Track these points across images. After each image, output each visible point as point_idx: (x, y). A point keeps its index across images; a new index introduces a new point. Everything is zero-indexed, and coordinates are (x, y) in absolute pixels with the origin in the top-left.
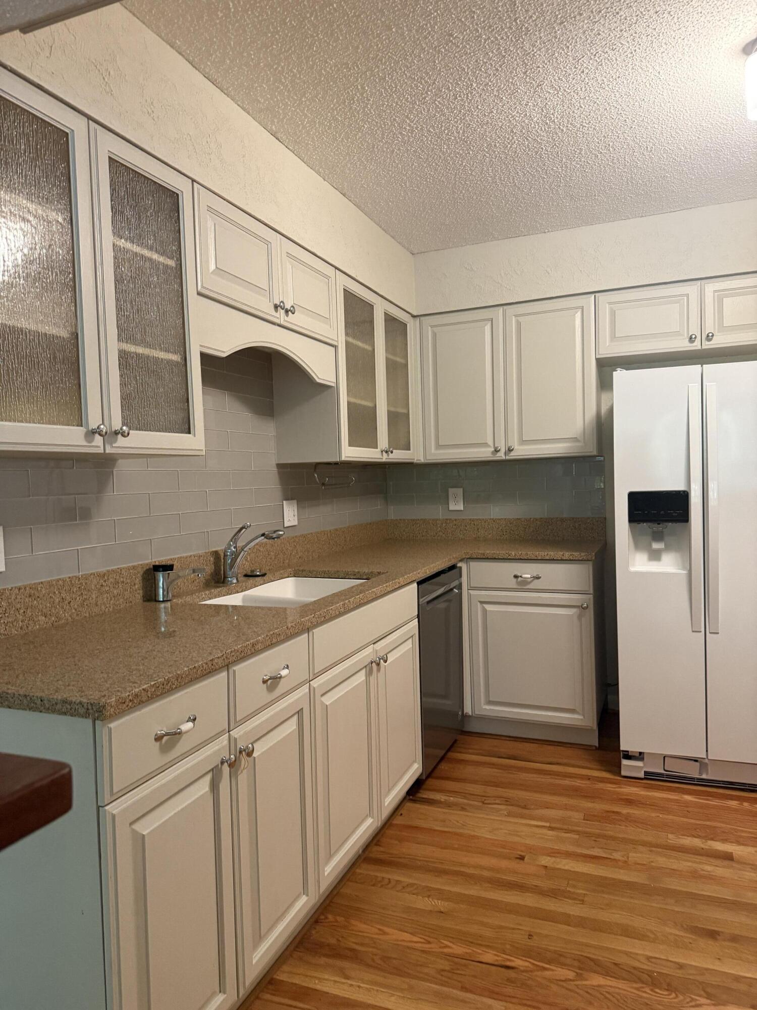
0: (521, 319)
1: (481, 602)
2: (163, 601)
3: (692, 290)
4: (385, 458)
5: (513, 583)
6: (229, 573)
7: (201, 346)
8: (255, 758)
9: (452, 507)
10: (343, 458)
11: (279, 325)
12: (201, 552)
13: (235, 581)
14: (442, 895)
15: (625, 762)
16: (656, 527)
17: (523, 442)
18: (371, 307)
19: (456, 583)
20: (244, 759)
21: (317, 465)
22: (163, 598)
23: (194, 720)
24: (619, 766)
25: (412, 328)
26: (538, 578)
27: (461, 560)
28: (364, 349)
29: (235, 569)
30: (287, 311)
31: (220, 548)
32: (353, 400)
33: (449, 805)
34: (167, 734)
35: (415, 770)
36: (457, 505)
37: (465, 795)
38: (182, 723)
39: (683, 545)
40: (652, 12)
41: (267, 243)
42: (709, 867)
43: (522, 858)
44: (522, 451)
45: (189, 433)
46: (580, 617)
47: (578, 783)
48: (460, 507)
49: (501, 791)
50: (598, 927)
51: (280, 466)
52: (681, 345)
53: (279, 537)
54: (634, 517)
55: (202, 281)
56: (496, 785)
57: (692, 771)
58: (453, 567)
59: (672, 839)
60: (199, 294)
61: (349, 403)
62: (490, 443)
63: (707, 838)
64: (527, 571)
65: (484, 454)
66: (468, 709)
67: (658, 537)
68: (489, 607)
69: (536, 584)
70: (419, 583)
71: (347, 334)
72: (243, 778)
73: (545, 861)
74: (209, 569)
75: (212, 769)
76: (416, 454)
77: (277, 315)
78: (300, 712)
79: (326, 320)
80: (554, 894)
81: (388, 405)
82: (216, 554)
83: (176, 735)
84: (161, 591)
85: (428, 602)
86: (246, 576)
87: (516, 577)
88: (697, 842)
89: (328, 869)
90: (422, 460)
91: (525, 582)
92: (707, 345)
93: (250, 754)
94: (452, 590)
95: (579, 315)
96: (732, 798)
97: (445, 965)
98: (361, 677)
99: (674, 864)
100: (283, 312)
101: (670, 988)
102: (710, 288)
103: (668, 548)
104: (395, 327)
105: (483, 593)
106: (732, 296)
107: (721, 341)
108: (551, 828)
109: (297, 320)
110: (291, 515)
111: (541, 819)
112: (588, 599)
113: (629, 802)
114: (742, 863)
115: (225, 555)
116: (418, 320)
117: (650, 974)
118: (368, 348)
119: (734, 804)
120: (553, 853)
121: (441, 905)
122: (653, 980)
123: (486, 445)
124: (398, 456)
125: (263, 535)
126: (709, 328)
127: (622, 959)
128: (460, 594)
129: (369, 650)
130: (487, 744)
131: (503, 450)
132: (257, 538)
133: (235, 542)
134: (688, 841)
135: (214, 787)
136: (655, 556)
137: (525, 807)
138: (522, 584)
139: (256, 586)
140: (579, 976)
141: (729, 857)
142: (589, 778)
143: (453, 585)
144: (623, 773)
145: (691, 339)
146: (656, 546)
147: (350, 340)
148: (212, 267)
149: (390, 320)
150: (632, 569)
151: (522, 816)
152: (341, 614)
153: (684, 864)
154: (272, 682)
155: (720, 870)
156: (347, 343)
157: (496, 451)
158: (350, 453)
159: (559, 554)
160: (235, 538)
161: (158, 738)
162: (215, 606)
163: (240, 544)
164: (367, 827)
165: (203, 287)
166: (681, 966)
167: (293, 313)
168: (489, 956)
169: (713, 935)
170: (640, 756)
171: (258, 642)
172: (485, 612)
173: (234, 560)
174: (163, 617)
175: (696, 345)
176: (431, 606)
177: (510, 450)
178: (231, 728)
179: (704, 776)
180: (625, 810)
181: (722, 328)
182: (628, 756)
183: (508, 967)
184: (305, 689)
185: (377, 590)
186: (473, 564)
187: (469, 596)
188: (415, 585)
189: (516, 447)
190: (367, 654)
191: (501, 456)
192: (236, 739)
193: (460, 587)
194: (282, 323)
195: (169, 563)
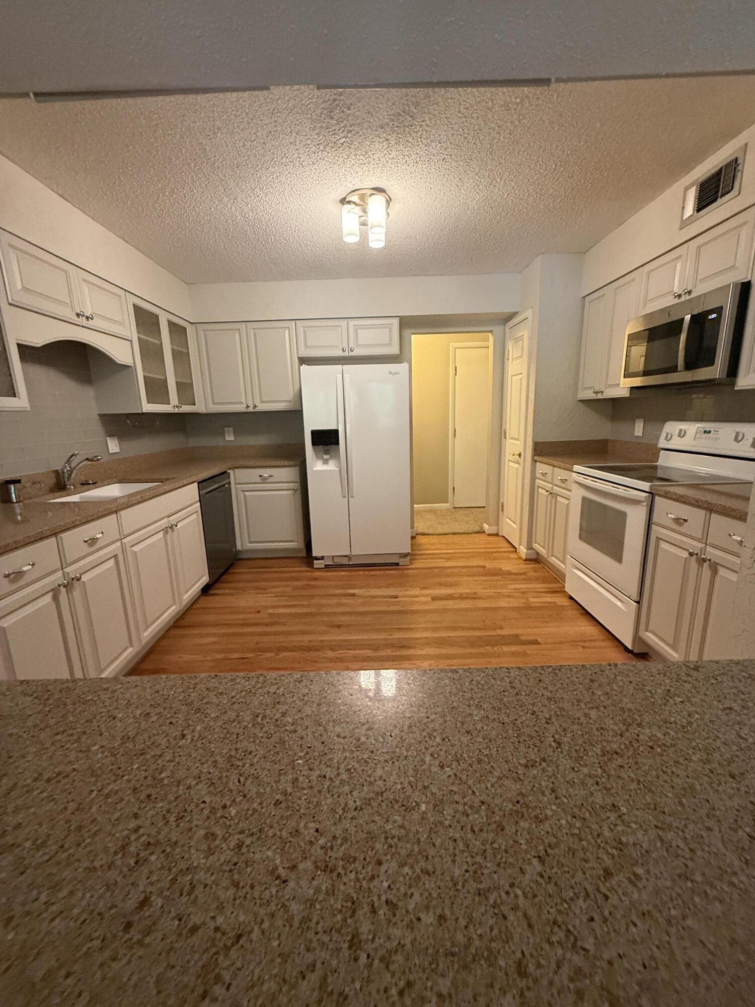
0: (257, 331)
1: (243, 491)
2: (17, 502)
3: (343, 323)
4: (176, 410)
5: (259, 480)
6: (67, 483)
7: (17, 339)
8: (84, 582)
9: (227, 438)
10: (144, 411)
11: (83, 327)
12: (44, 471)
13: (72, 487)
14: (214, 635)
15: (315, 562)
16: (325, 447)
17: (262, 402)
18: (157, 317)
19: (228, 481)
20: (76, 583)
21: (128, 415)
22: (16, 499)
23: (33, 565)
24: (313, 563)
25: (190, 330)
26: (272, 476)
27: (230, 469)
28: (154, 343)
29: (72, 481)
30: (87, 318)
31: (58, 467)
32: (146, 374)
33: (224, 594)
34: (13, 573)
35: (205, 579)
36: (230, 437)
37: (234, 588)
38: (25, 566)
39: (337, 456)
40: (287, 172)
41: (66, 272)
42: (344, 600)
43: (259, 612)
44: (262, 407)
45: (15, 396)
46: (294, 495)
47: (294, 575)
48: (232, 438)
49: (254, 584)
50: (288, 633)
51: (102, 416)
52: (338, 353)
53: (99, 460)
54: (314, 443)
55: (11, 296)
56: (251, 581)
57: (345, 561)
58: (225, 472)
59: (331, 591)
60: (10, 304)
61: (145, 377)
62: (245, 402)
63: (345, 589)
64: (266, 473)
65: (241, 408)
66: (239, 547)
67: (327, 452)
68: (247, 493)
69: (270, 480)
70: (199, 483)
71: (138, 332)
72: (77, 593)
73: (270, 611)
74: (53, 481)
75: (53, 590)
76: (200, 407)
77: (80, 320)
78: (116, 556)
79: (121, 324)
80: (272, 624)
81: (176, 377)
82: (56, 472)
83: (20, 574)
84: (13, 495)
85: (207, 493)
86: (82, 484)
87: (260, 476)
88: (342, 591)
89: (146, 634)
90: (205, 411)
91: (265, 479)
92: (351, 354)
93: (79, 579)
94: (224, 485)
95: (287, 332)
96: (360, 570)
97: (212, 664)
98: (161, 535)
99: (329, 602)
100: (84, 318)
101: (316, 650)
102: (352, 323)
103: (331, 458)
104: (177, 330)
105: (244, 486)
106: (362, 328)
107: (357, 352)
108: (275, 597)
109: (96, 323)
110: (113, 446)
111: (272, 593)
112: (297, 486)
113: (315, 579)
114: (359, 596)
115: (63, 472)
116: (194, 326)
117: (308, 647)
118: (158, 342)
119: (361, 573)
120: (274, 607)
121: (213, 639)
122: (309, 649)
123: (241, 403)
124: (186, 409)
125: (87, 459)
126: (351, 345)
127: (297, 644)
128: (230, 488)
129: (166, 520)
130: (251, 563)
131: (252, 407)
132: (82, 462)
133: (70, 464)
134: (337, 592)
135: (56, 598)
136: (326, 462)
137: (265, 589)
138: (264, 480)
139: (89, 490)
140: (277, 654)
141: (354, 595)
142: (299, 571)
143: (224, 482)
144: (315, 566)
145: (344, 351)
146: (326, 457)
147: (142, 336)
148: (20, 287)
149: (171, 324)
150: (314, 469)
151: (263, 594)
152: (139, 503)
153: (334, 601)
154: (92, 541)
155: (350, 601)
156: (139, 339)
157: (248, 407)
158: (148, 407)
159: (281, 463)
160: (69, 461)
161: (7, 576)
162: (62, 503)
163: (73, 465)
164: (172, 611)
165: (12, 300)
166: (322, 641)
167: (92, 319)
168: (236, 656)
169: (339, 626)
170: (322, 558)
171: (76, 520)
172: (245, 496)
173: (70, 475)
174: (18, 511)
175: (346, 354)
176: (208, 495)
177: (255, 406)
178: (64, 566)
179: (351, 563)
180: (312, 583)
181: (358, 345)
182: (317, 559)
183: (243, 658)
184: (119, 544)
185: (167, 488)
186: (236, 471)
187: (236, 488)
188: (196, 484)
189: (258, 403)
190: (164, 523)
191: (251, 409)
192: (68, 573)
193: (229, 483)
194: (84, 325)
195: (19, 478)
